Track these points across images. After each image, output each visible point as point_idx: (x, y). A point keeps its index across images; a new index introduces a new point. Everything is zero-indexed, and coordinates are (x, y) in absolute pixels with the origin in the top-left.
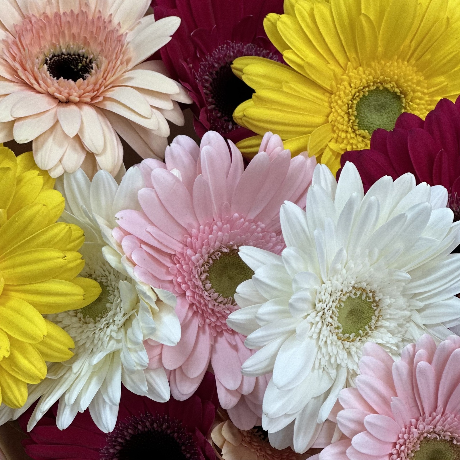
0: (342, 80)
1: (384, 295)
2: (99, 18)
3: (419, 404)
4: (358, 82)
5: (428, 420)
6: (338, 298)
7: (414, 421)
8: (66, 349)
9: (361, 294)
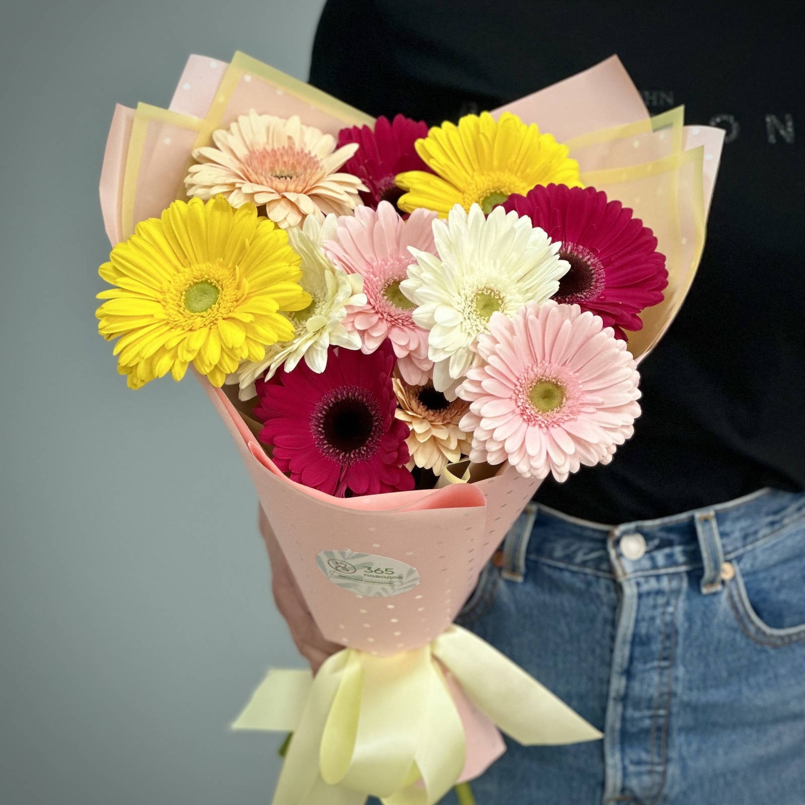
0: (471, 184)
1: (506, 293)
2: (302, 151)
3: (532, 350)
4: (482, 185)
5: (541, 365)
6: (475, 291)
7: (530, 365)
8: (289, 332)
9: (491, 293)
